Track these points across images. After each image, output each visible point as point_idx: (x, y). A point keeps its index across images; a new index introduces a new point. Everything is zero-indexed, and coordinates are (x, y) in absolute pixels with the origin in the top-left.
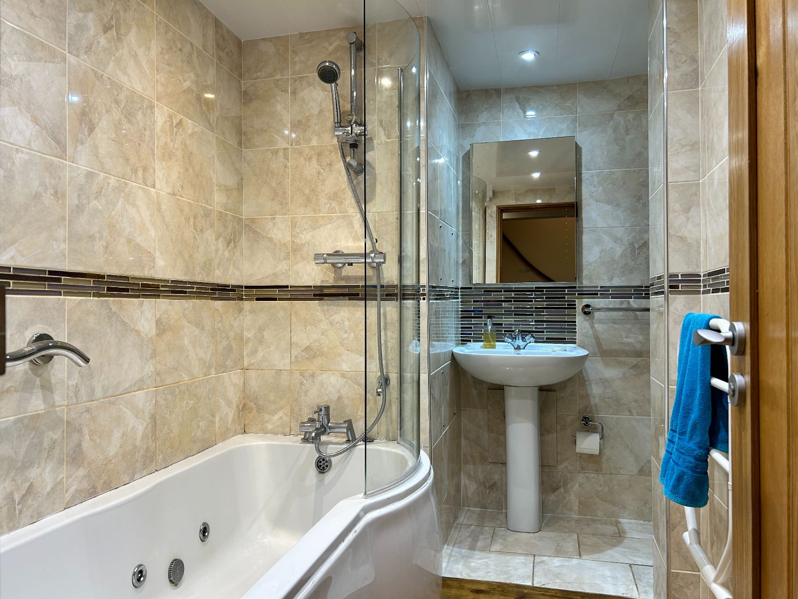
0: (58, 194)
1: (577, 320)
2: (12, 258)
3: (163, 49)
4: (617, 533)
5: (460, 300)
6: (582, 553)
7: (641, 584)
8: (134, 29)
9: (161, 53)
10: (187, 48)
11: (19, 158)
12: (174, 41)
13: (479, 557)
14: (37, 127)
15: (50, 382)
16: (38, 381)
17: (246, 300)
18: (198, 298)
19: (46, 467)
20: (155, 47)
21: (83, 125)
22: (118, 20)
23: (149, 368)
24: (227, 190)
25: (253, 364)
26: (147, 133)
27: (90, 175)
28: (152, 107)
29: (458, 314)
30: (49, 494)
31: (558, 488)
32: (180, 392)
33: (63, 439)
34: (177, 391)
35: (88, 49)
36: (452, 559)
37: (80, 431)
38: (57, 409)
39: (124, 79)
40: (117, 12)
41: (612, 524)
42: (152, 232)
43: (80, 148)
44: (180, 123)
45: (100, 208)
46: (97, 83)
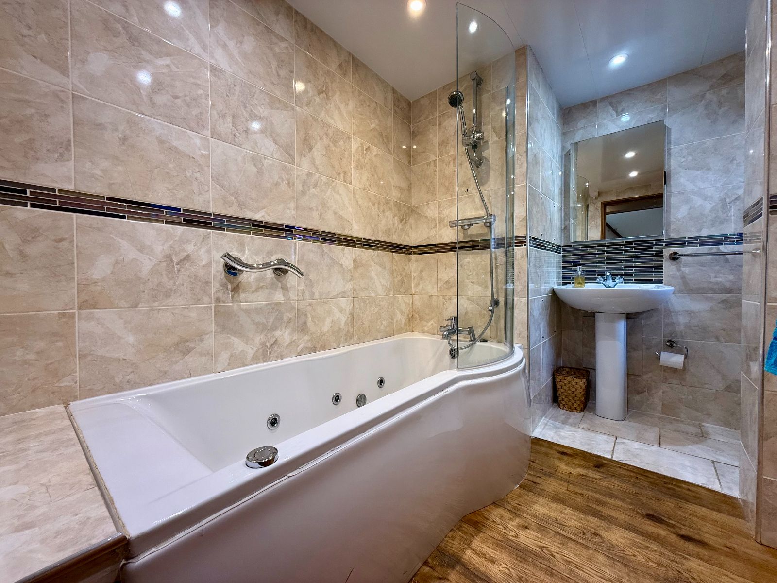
0: (290, 184)
1: (664, 265)
2: (263, 216)
3: (357, 105)
4: (699, 433)
5: (562, 254)
6: (662, 443)
7: (724, 479)
8: (338, 94)
9: (356, 107)
10: (373, 105)
11: (265, 162)
12: (365, 101)
13: (568, 429)
14: (277, 146)
15: (287, 286)
16: (280, 285)
17: (414, 254)
18: (381, 250)
19: (285, 332)
20: (351, 105)
21: (306, 146)
22: (327, 87)
23: (349, 286)
24: (401, 189)
25: (417, 292)
26: (346, 153)
27: (309, 175)
28: (349, 138)
29: (560, 265)
30: (287, 346)
31: (643, 392)
32: (369, 302)
33: (296, 318)
34: (367, 302)
35: (308, 104)
36: (547, 427)
37: (306, 315)
38: (292, 301)
39: (331, 122)
40: (327, 83)
41: (694, 425)
42: (350, 209)
43: (303, 159)
44: (368, 148)
45: (316, 193)
46: (314, 123)
